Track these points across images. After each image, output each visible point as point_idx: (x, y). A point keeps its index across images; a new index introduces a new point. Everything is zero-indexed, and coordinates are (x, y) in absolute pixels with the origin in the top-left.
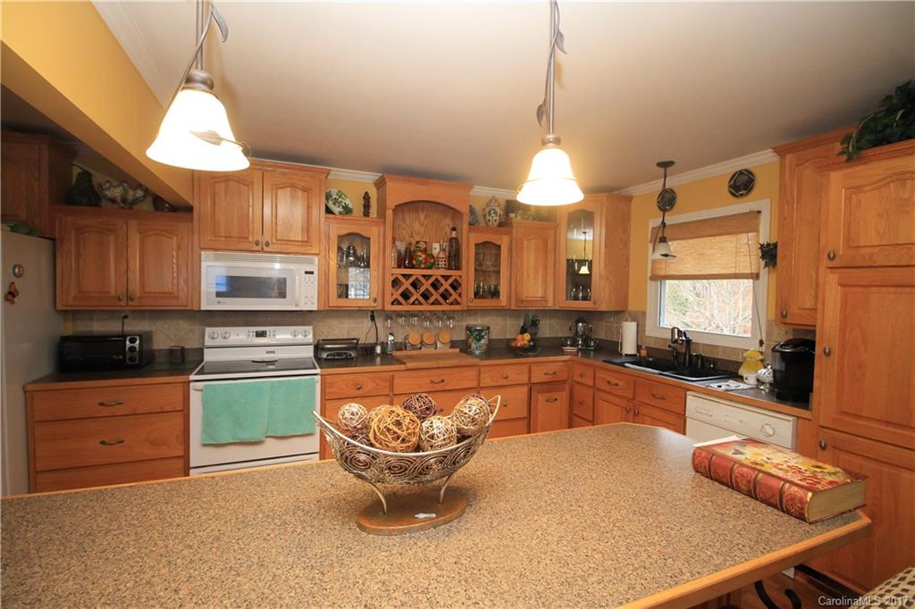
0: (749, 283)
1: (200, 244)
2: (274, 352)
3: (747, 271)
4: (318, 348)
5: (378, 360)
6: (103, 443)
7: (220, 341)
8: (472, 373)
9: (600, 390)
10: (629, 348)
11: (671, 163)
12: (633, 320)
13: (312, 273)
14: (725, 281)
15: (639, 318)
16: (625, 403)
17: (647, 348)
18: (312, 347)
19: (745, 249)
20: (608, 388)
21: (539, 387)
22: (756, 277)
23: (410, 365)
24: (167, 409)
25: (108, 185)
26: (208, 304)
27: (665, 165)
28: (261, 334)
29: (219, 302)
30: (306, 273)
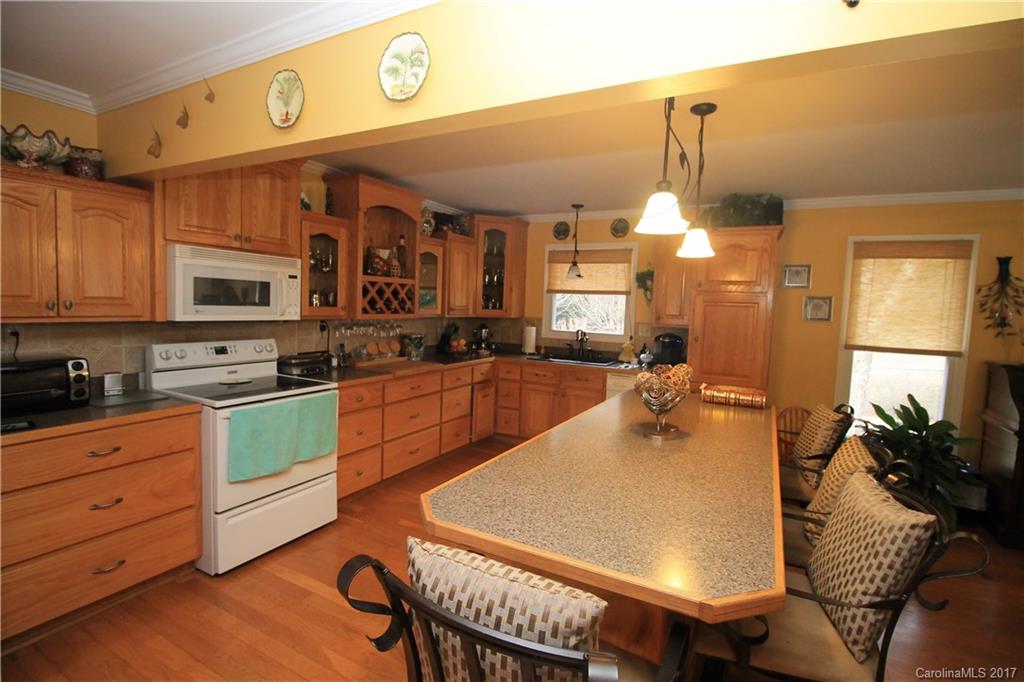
0: (623, 298)
1: (164, 234)
2: (236, 372)
3: (624, 289)
4: (283, 364)
5: (335, 374)
6: (96, 507)
7: (175, 363)
8: (437, 378)
9: (528, 382)
10: (530, 348)
11: (582, 206)
12: (533, 325)
13: (295, 277)
14: (605, 296)
15: (537, 322)
16: (552, 390)
17: (546, 348)
18: (276, 363)
19: (621, 275)
20: (535, 379)
21: (480, 386)
22: (627, 293)
23: (400, 373)
24: (175, 449)
25: (22, 132)
26: (185, 313)
27: (577, 207)
28: (222, 351)
29: (197, 311)
30: (291, 277)
